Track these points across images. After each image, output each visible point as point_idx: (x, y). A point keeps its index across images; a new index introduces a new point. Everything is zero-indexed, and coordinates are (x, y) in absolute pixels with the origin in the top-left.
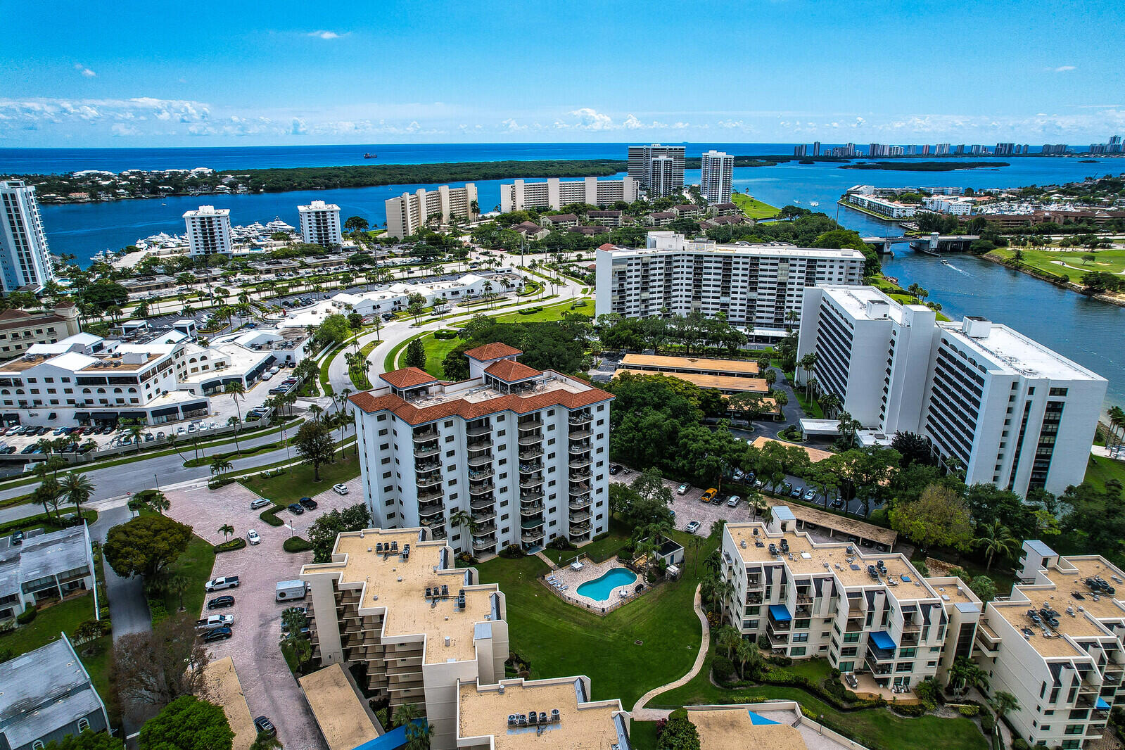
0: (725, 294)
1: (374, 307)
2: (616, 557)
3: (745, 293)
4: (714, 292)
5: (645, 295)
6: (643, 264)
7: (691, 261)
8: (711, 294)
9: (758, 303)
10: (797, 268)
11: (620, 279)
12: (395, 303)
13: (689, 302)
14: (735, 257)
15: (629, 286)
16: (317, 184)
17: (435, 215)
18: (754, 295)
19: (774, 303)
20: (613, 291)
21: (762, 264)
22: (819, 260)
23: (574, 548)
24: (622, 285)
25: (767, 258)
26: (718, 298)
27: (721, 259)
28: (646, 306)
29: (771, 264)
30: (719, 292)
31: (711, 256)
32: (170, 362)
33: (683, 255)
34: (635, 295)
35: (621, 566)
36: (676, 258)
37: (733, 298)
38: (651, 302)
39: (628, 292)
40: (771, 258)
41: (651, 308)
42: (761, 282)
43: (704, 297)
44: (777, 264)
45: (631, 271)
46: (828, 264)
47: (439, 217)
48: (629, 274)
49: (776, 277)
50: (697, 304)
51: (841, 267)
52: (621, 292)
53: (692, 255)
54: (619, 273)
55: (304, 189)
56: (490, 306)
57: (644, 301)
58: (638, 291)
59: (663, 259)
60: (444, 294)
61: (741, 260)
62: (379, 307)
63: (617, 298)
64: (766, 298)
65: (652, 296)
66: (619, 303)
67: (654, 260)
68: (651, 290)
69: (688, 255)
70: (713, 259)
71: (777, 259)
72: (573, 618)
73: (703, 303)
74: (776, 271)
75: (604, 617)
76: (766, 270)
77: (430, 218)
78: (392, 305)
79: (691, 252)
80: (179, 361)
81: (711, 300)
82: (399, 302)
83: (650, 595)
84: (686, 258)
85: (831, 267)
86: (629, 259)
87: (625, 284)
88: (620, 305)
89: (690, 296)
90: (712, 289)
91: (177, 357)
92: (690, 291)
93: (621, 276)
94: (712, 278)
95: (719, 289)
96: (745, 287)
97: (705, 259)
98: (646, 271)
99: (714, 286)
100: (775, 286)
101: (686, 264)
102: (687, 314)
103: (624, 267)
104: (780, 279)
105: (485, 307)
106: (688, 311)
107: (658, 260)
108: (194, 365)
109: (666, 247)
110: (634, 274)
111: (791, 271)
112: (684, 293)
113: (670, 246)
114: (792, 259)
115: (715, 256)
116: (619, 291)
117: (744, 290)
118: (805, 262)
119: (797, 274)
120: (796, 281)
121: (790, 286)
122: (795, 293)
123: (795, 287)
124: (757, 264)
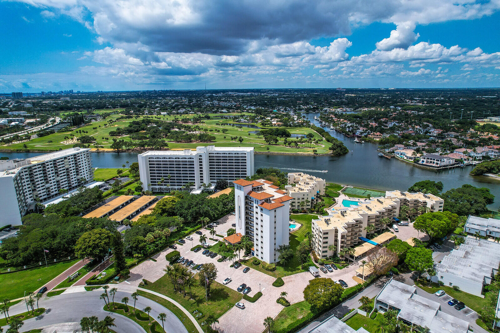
0: (47, 182)
3: (54, 179)
4: (41, 183)
7: (26, 171)
8: (40, 185)
9: (61, 181)
10: (71, 160)
13: (31, 194)
14: (46, 163)
18: (59, 178)
19: (66, 179)
21: (58, 163)
22: (77, 154)
25: (59, 159)
26: (44, 186)
27: (40, 166)
29: (61, 161)
30: (43, 183)
31: (36, 165)
37: (50, 184)
40: (61, 159)
42: (59, 171)
43: (38, 188)
44: (63, 161)
49: (64, 167)
50: (35, 193)
51: (84, 155)
53: (26, 168)
61: (49, 164)
64: (62, 178)
70: (37, 167)
71: (63, 158)
73: (38, 191)
74: (63, 164)
76: (60, 165)
81: (41, 188)
84: (23, 171)
85: (81, 156)
89: (31, 190)
92: (30, 187)
94: (38, 177)
95: (43, 181)
96: (54, 176)
97: (33, 168)
99: (41, 180)
100: (65, 171)
101: (24, 174)
102: (32, 200)
104: (67, 167)
106: (32, 198)
111: (69, 162)
112: (27, 190)
114: (68, 157)
115: (38, 165)
117: (54, 178)
118: (73, 157)
119: (71, 163)
120: (72, 166)
121: (70, 169)
122: (72, 171)
123: (72, 168)
124: (56, 163)
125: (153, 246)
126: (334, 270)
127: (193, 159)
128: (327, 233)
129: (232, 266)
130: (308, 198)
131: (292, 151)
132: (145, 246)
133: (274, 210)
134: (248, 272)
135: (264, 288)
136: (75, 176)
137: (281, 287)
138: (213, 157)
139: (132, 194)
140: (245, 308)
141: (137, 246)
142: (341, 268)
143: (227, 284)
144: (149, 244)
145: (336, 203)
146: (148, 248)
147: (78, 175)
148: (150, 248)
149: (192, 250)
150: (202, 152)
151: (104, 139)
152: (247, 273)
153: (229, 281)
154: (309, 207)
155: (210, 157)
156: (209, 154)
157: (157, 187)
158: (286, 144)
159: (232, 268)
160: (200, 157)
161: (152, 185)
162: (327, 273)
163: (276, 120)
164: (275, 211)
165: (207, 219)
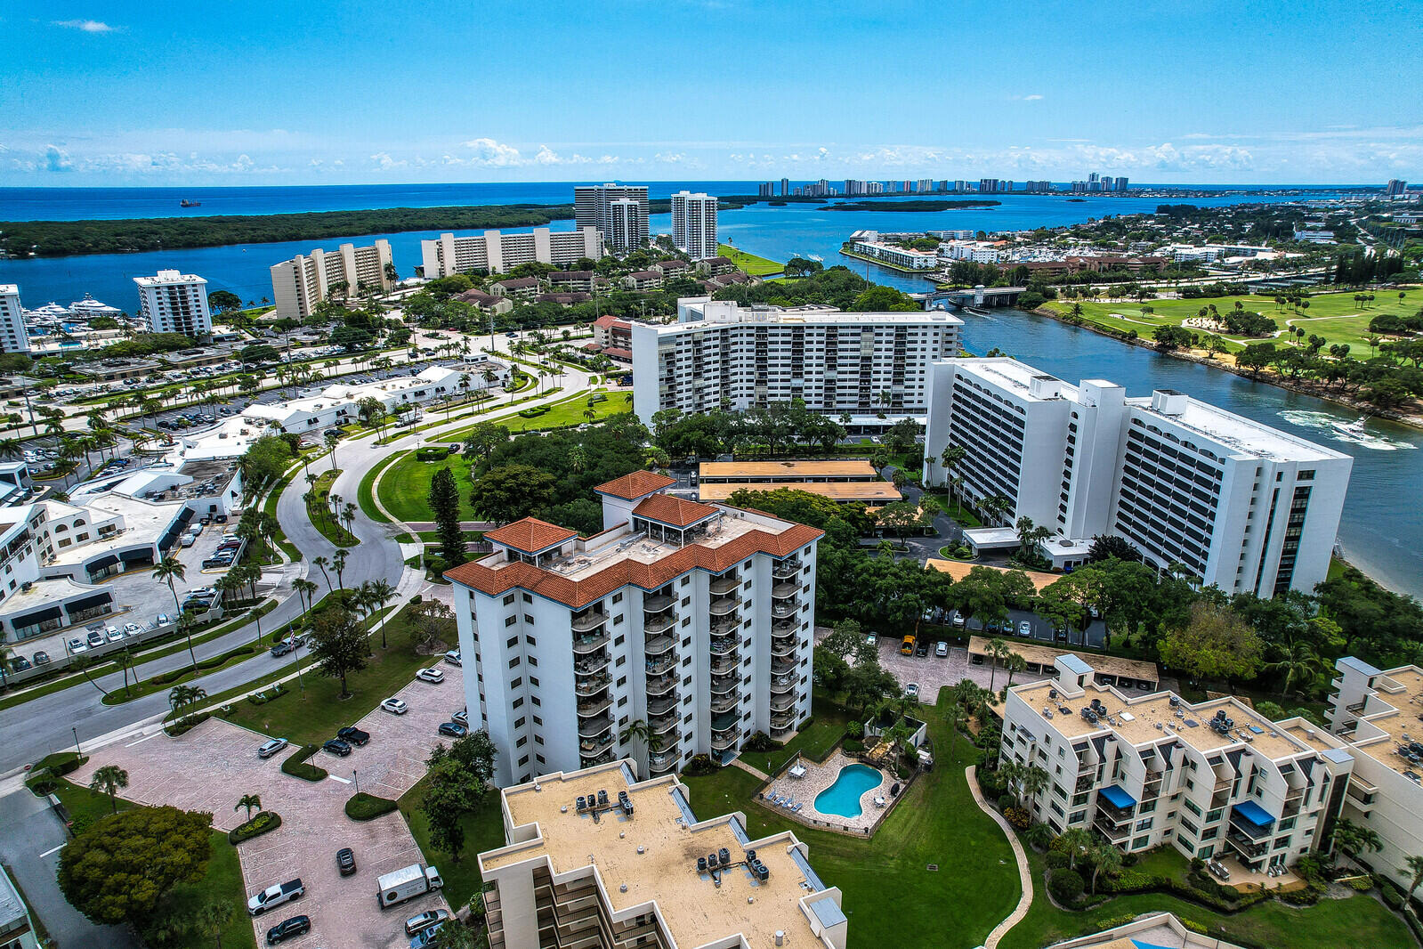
0: (798, 375)
1: (310, 422)
2: (839, 750)
3: (821, 373)
4: (783, 373)
5: (699, 383)
6: (694, 342)
7: (752, 335)
8: (779, 377)
9: (839, 384)
10: (884, 338)
11: (668, 363)
12: (338, 414)
13: (752, 388)
14: (807, 327)
15: (679, 372)
16: (125, 245)
17: (338, 286)
18: (832, 375)
19: (857, 384)
20: (661, 380)
21: (841, 335)
22: (910, 327)
23: (779, 746)
24: (670, 371)
25: (847, 327)
26: (789, 380)
27: (789, 331)
28: (701, 397)
29: (852, 335)
30: (789, 373)
31: (777, 328)
32: (24, 536)
33: (742, 328)
34: (687, 383)
35: (852, 762)
36: (734, 332)
37: (806, 380)
38: (706, 391)
39: (679, 380)
40: (852, 327)
41: (707, 398)
42: (841, 357)
43: (770, 381)
44: (859, 335)
45: (680, 352)
46: (920, 331)
47: (344, 287)
48: (678, 356)
49: (858, 350)
50: (762, 390)
51: (936, 334)
52: (669, 380)
53: (752, 328)
54: (666, 355)
55: (104, 251)
56: (476, 408)
57: (699, 390)
58: (690, 378)
59: (718, 334)
60: (404, 397)
61: (815, 331)
62: (316, 420)
63: (666, 388)
64: (847, 377)
65: (707, 383)
66: (667, 395)
67: (707, 336)
68: (706, 375)
69: (748, 328)
70: (780, 331)
71: (859, 327)
72: (830, 850)
73: (770, 388)
74: (859, 342)
75: (870, 841)
76: (846, 342)
77: (332, 289)
78: (334, 418)
79: (750, 323)
80: (39, 532)
81: (779, 384)
82: (344, 412)
83: (911, 797)
84: (745, 332)
85: (924, 334)
86: (678, 336)
87: (675, 370)
88: (669, 399)
89: (752, 381)
90: (780, 369)
91: (36, 525)
92: (752, 373)
93: (669, 359)
94: (780, 354)
95: (789, 369)
96: (821, 365)
97: (770, 331)
98: (698, 350)
99: (783, 365)
100: (858, 361)
101: (745, 339)
102: (751, 403)
103: (672, 348)
104: (864, 352)
105: (469, 410)
106: (751, 399)
107: (712, 335)
108: (63, 536)
109: (718, 318)
110: (684, 355)
111: (876, 342)
112: (745, 377)
113: (723, 317)
114: (877, 327)
115: (783, 328)
116: (667, 379)
117: (820, 369)
118: (893, 331)
119: (884, 346)
120: (883, 353)
121: (877, 361)
122: (882, 368)
123: (882, 361)
124: (835, 336)
136: (889, 384)
139: (881, 467)
147: (898, 382)
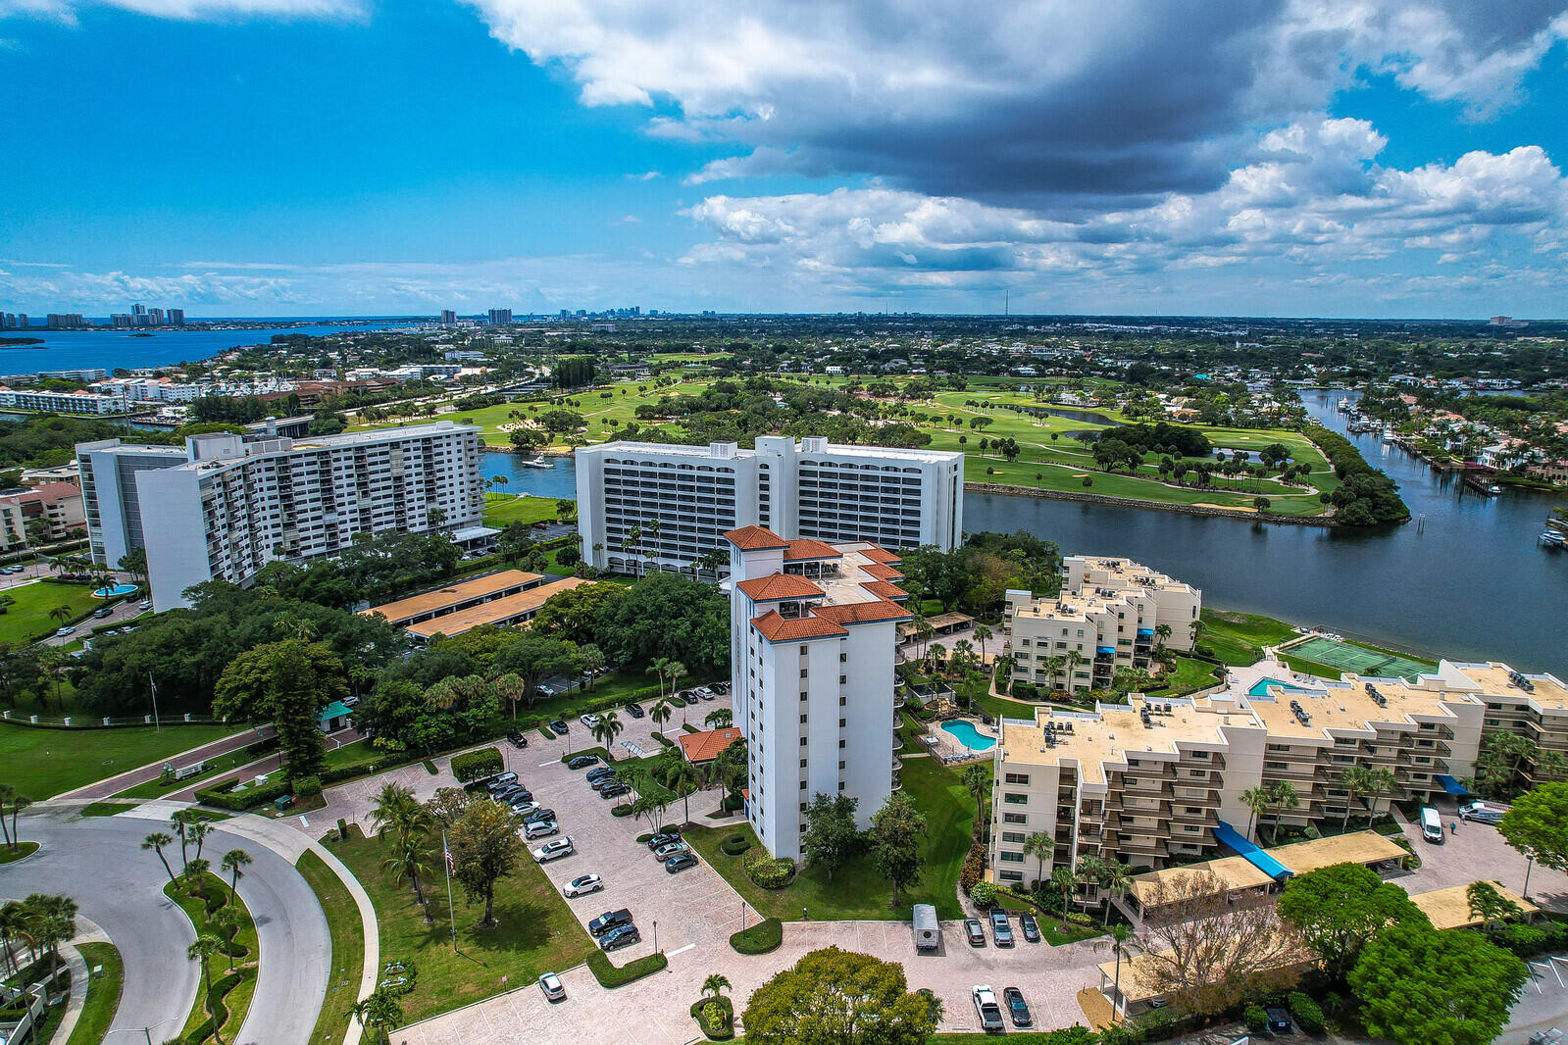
0: (330, 509)
3: (354, 502)
4: (313, 510)
5: (234, 536)
6: (224, 484)
7: (271, 469)
8: (309, 515)
9: (373, 512)
10: (412, 454)
11: (208, 514)
13: (279, 535)
14: (334, 451)
15: (217, 524)
18: (366, 503)
19: (392, 508)
20: (206, 537)
21: (369, 456)
22: (434, 439)
24: (211, 524)
25: (375, 446)
26: (320, 518)
27: (314, 458)
28: (238, 553)
29: (381, 454)
30: (319, 509)
31: (300, 456)
33: (256, 462)
34: (225, 537)
36: (252, 468)
37: (340, 514)
38: (240, 545)
39: (218, 535)
40: (380, 445)
42: (373, 481)
43: (300, 522)
44: (387, 453)
45: (215, 498)
46: (444, 441)
48: (214, 504)
49: (388, 470)
50: (291, 534)
51: (459, 443)
52: (212, 536)
53: (271, 460)
54: (205, 503)
57: (234, 545)
58: (226, 531)
59: (241, 472)
61: (342, 455)
63: (211, 547)
64: (381, 503)
65: (239, 535)
66: (212, 557)
68: (238, 525)
69: (266, 460)
70: (304, 460)
71: (387, 445)
73: (300, 531)
74: (388, 462)
76: (376, 463)
79: (263, 456)
81: (310, 524)
84: (264, 466)
85: (448, 445)
86: (212, 478)
87: (214, 522)
88: (214, 561)
89: (279, 525)
90: (308, 505)
92: (277, 516)
93: (209, 508)
94: (306, 488)
95: (319, 504)
96: (354, 494)
97: (292, 462)
98: (228, 494)
99: (312, 501)
100: (389, 483)
101: (265, 475)
103: (208, 493)
104: (396, 472)
107: (233, 475)
110: (218, 502)
111: (405, 459)
112: (270, 522)
114: (404, 442)
115: (306, 455)
116: (210, 535)
117: (353, 498)
118: (419, 444)
119: (413, 462)
120: (414, 471)
121: (408, 480)
122: (415, 487)
123: (414, 479)
124: (362, 457)
125: (443, 722)
126: (1020, 943)
127: (733, 471)
128: (1024, 779)
129: (642, 839)
130: (1080, 647)
131: (1179, 499)
132: (411, 717)
133: (799, 644)
134: (682, 875)
135: (693, 945)
136: (424, 502)
137: (754, 958)
138: (814, 474)
139: (542, 570)
140: (563, 998)
141: (387, 713)
142: (1054, 941)
143: (575, 895)
144: (431, 714)
145: (1222, 687)
146: (420, 725)
147: (430, 499)
148: (426, 727)
149: (565, 760)
150: (770, 455)
151: (608, 424)
152: (676, 876)
153: (589, 887)
154: (1087, 683)
155: (802, 473)
156: (803, 463)
157: (624, 557)
158: (1166, 472)
159: (640, 845)
160: (764, 471)
161: (610, 548)
162: (983, 945)
163: (1186, 400)
164: (803, 651)
165: (678, 669)
